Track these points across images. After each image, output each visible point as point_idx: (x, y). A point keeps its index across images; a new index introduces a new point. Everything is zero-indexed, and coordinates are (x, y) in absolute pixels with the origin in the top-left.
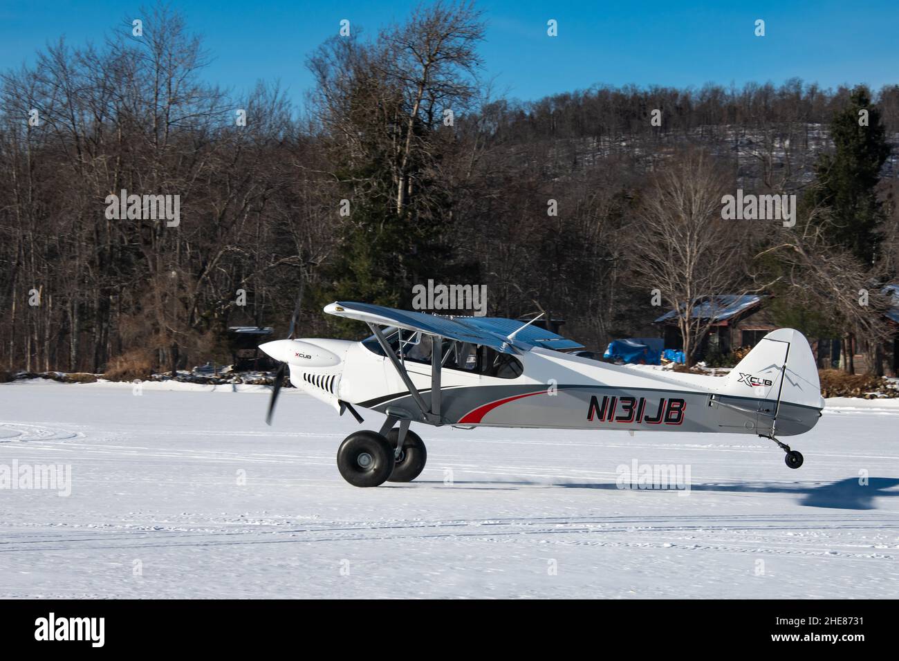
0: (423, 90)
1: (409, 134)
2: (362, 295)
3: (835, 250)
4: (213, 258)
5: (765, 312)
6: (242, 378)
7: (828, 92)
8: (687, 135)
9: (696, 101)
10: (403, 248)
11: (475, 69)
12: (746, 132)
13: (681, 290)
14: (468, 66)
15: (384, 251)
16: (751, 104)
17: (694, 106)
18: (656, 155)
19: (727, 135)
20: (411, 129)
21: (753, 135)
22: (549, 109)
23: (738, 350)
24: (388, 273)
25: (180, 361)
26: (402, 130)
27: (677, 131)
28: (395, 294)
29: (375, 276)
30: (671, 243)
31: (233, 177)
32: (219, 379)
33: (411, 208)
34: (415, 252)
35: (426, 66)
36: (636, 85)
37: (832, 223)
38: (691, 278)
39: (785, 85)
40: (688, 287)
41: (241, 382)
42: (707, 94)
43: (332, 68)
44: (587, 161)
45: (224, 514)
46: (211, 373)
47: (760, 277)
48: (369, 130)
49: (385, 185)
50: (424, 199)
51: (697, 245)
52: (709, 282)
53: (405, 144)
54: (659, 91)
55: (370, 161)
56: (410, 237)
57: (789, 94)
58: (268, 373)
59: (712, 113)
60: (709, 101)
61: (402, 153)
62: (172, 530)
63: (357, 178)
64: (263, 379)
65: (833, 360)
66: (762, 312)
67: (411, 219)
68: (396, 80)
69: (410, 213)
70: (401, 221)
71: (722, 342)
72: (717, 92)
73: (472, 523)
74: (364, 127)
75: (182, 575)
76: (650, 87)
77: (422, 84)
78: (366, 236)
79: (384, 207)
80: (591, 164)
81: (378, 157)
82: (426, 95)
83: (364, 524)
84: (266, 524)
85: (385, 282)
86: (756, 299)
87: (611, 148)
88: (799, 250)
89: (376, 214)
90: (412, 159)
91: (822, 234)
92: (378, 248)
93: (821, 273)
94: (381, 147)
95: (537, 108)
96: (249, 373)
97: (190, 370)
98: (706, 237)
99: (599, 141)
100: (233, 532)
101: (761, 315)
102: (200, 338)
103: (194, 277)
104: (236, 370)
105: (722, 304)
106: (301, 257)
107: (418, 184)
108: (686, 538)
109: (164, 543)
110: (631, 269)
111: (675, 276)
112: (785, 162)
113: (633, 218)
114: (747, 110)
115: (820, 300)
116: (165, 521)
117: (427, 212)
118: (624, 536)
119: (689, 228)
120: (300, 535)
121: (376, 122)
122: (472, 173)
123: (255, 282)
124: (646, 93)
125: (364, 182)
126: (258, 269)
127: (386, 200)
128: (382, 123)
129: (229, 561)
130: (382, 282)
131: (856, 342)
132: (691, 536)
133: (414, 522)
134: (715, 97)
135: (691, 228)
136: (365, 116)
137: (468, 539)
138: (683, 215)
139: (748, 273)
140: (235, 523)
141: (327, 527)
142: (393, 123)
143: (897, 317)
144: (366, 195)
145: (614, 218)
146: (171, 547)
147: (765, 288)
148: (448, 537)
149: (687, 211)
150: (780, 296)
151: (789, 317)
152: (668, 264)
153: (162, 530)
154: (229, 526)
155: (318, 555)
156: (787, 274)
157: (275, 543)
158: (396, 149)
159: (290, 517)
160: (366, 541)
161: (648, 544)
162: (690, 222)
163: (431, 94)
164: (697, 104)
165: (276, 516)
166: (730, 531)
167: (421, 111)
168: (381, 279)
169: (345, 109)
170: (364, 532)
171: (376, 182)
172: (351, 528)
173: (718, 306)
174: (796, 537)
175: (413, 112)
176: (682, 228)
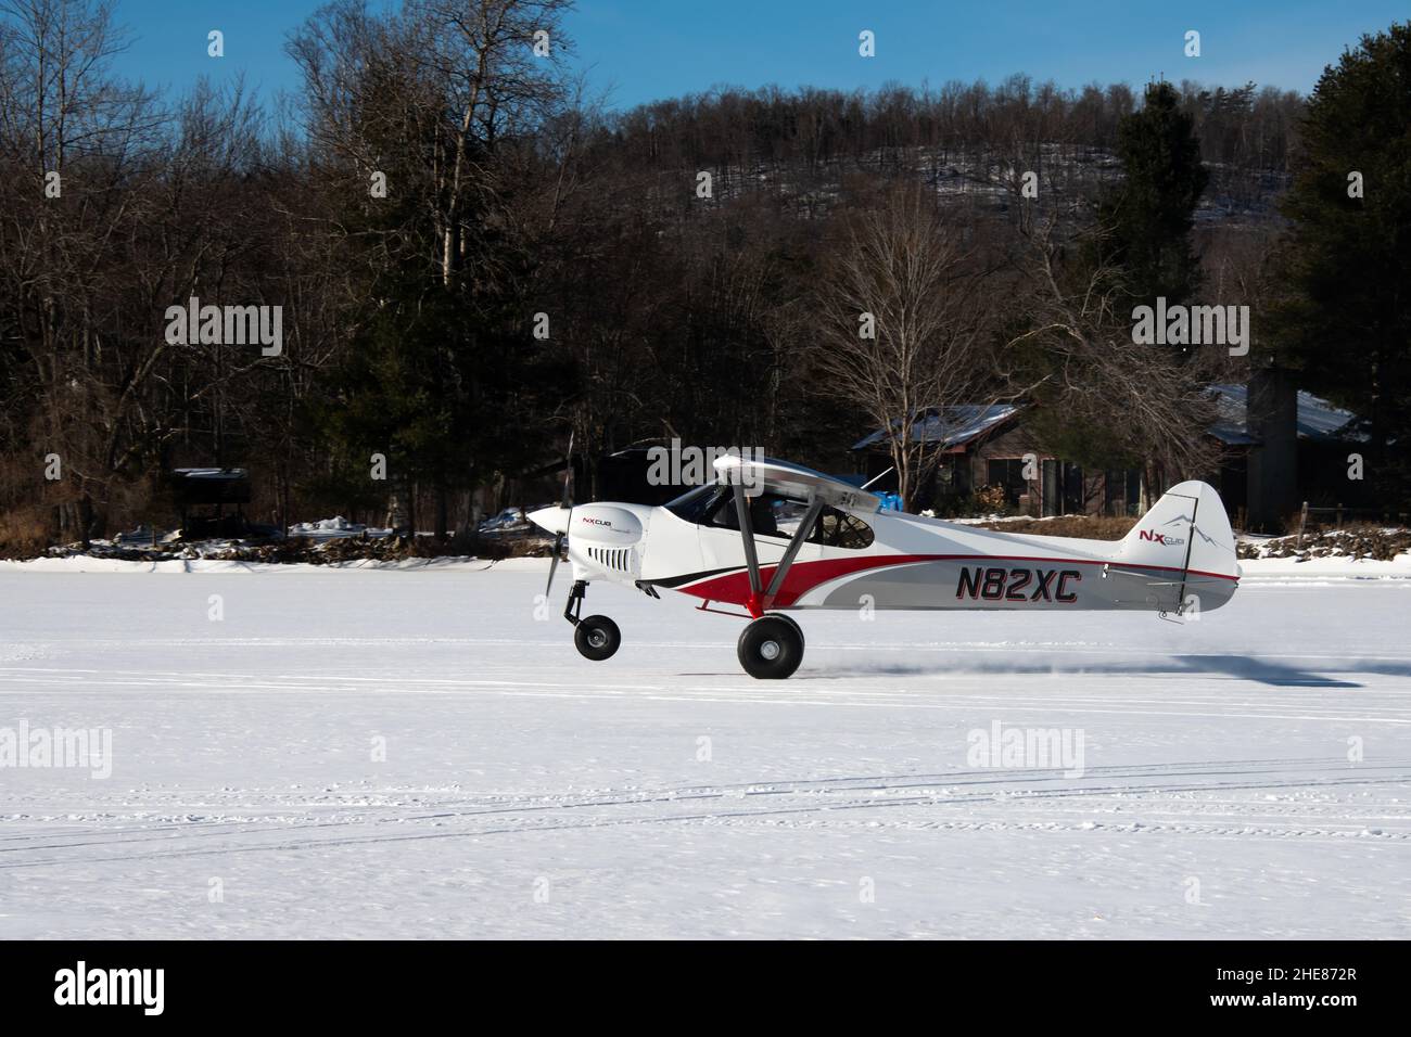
0: (478, 89)
1: (459, 158)
2: (391, 414)
4: (144, 360)
5: (1023, 431)
6: (198, 550)
7: (1069, 94)
8: (858, 162)
9: (872, 112)
10: (455, 339)
11: (560, 57)
12: (948, 157)
13: (893, 400)
15: (425, 345)
16: (954, 114)
17: (868, 117)
18: (813, 194)
20: (461, 150)
21: (959, 161)
22: (646, 123)
23: (983, 490)
24: (431, 380)
25: (94, 524)
26: (446, 151)
27: (845, 156)
28: (446, 412)
29: (412, 385)
31: (174, 229)
32: (160, 553)
33: (465, 276)
34: (474, 345)
35: (482, 52)
36: (779, 87)
37: (1125, 291)
38: (908, 379)
39: (1004, 85)
40: (904, 393)
41: (197, 556)
42: (888, 99)
43: (329, 54)
44: (708, 203)
45: (294, 786)
46: (147, 542)
47: (1015, 376)
48: (392, 153)
49: (423, 240)
50: (485, 261)
51: (917, 327)
52: (936, 386)
53: (453, 174)
54: (815, 96)
55: (398, 203)
56: (465, 322)
57: (1011, 99)
58: (241, 541)
59: (896, 129)
60: (890, 110)
61: (449, 189)
62: (219, 821)
63: (376, 229)
64: (233, 551)
65: (1128, 503)
66: (1017, 431)
67: (466, 294)
68: (434, 74)
69: (463, 284)
70: (451, 295)
71: (956, 479)
72: (902, 97)
73: (729, 792)
75: (287, 909)
76: (802, 90)
77: (476, 80)
78: (394, 321)
79: (421, 275)
80: (714, 208)
81: (409, 196)
82: (484, 97)
83: (547, 799)
84: (379, 804)
85: (427, 393)
86: (1012, 411)
87: (743, 184)
88: (1075, 334)
89: (409, 286)
90: (465, 197)
91: (1109, 307)
92: (415, 340)
93: (1109, 368)
94: (414, 181)
95: (627, 123)
96: (210, 542)
97: (111, 539)
98: (932, 314)
99: (724, 173)
100: (328, 822)
101: (1016, 436)
102: (128, 488)
103: (112, 390)
104: (185, 538)
105: (956, 419)
106: (289, 356)
107: (475, 237)
108: (1108, 811)
109: (218, 847)
110: (814, 367)
111: (884, 376)
112: (1008, 203)
113: (802, 289)
114: (949, 123)
115: (1110, 411)
116: (202, 804)
117: (492, 284)
118: (999, 810)
119: (904, 302)
120: (448, 823)
121: (406, 140)
122: (557, 220)
123: (216, 397)
124: (795, 99)
125: (388, 235)
126: (220, 375)
127: (426, 263)
128: (414, 141)
129: (355, 878)
130: (423, 393)
131: (1163, 474)
132: (1110, 806)
133: (628, 792)
134: (899, 104)
135: (907, 302)
136: (386, 130)
137: (741, 822)
138: (893, 282)
139: (998, 369)
140: (324, 804)
141: (487, 807)
142: (431, 141)
143: (1227, 435)
144: (393, 256)
145: (771, 290)
146: (237, 854)
147: (1025, 394)
148: (706, 820)
149: (901, 276)
150: (1047, 405)
151: (1060, 436)
152: (872, 359)
153: (202, 820)
154: (316, 811)
155: (503, 861)
156: (1058, 372)
157: (414, 841)
158: (439, 183)
159: (413, 790)
160: (568, 831)
161: (1053, 824)
162: (905, 291)
163: (491, 96)
164: (872, 115)
165: (389, 789)
166: (1167, 795)
167: (475, 122)
168: (421, 389)
169: (353, 121)
170: (554, 814)
171: (408, 235)
172: (527, 806)
173: (951, 422)
174: (1285, 802)
175: (464, 124)
176: (893, 302)
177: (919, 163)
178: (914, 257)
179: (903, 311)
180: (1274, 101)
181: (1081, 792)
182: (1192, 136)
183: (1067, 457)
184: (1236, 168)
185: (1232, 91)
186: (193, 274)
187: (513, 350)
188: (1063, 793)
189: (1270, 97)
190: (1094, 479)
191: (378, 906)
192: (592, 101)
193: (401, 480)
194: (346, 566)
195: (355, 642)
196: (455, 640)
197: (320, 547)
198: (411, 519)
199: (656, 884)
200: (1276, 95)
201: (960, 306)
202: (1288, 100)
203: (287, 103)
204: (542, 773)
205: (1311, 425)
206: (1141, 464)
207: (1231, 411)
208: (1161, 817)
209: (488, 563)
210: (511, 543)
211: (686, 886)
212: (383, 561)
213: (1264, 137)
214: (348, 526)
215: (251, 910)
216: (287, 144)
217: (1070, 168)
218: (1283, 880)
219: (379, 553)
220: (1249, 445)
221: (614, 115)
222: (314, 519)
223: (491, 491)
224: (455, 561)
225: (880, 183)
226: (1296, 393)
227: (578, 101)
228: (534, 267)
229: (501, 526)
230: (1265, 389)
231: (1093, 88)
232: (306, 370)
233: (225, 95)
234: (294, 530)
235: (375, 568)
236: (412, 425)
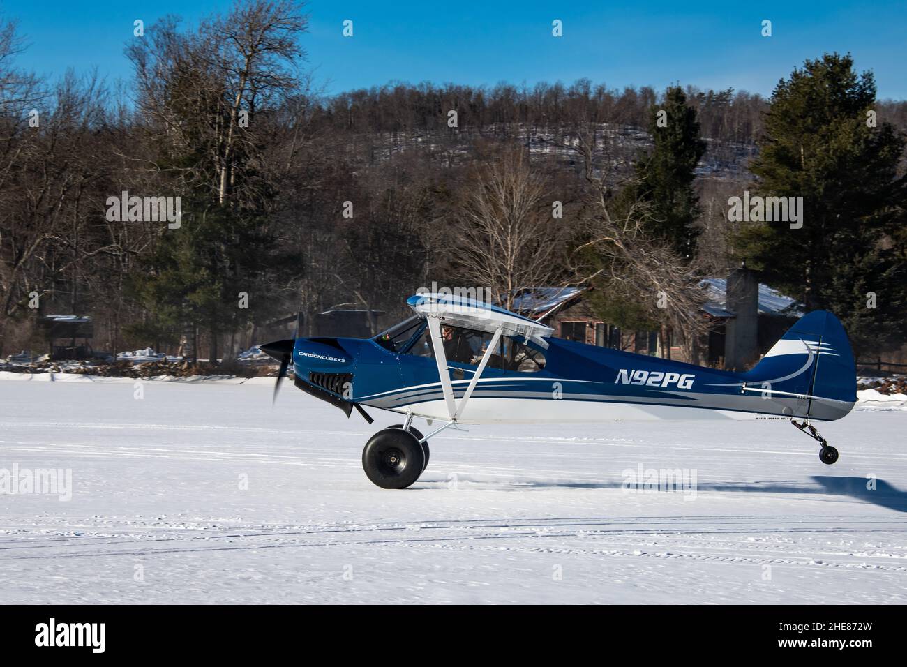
0: (245, 80)
1: (232, 124)
2: (184, 284)
3: (655, 244)
4: (29, 246)
5: (584, 305)
6: (60, 367)
7: (615, 93)
8: (480, 132)
9: (490, 100)
10: (226, 238)
11: (298, 61)
12: (538, 130)
13: (502, 282)
14: (291, 58)
15: (207, 240)
16: (542, 103)
17: (487, 104)
18: (451, 151)
19: (519, 132)
20: (234, 119)
21: (544, 133)
22: (346, 104)
24: (210, 263)
26: (224, 119)
27: (471, 128)
28: (219, 283)
29: (198, 266)
30: (493, 236)
31: (51, 164)
32: (35, 368)
33: (234, 197)
34: (238, 242)
35: (248, 57)
36: (432, 83)
37: (651, 218)
38: (512, 270)
39: (574, 85)
40: (509, 279)
41: (59, 371)
42: (500, 93)
43: (152, 56)
44: (384, 156)
45: (138, 516)
46: (27, 361)
47: (580, 270)
48: (190, 120)
49: (207, 175)
50: (246, 189)
51: (518, 238)
52: (529, 275)
53: (228, 134)
54: (454, 89)
55: (193, 151)
56: (232, 227)
57: (578, 94)
58: (87, 362)
59: (505, 111)
60: (502, 99)
61: (225, 143)
62: (93, 536)
63: (178, 167)
64: (82, 368)
65: (650, 352)
66: (580, 305)
67: (234, 209)
68: (218, 70)
69: (232, 203)
70: (224, 210)
72: (509, 91)
73: (410, 527)
74: (185, 116)
76: (445, 85)
77: (244, 74)
78: (188, 225)
79: (206, 196)
80: (388, 158)
81: (199, 147)
82: (248, 85)
83: (296, 528)
84: (191, 528)
85: (207, 271)
86: (577, 291)
87: (407, 144)
88: (619, 244)
89: (198, 203)
90: (235, 148)
91: (641, 228)
92: (200, 237)
93: (640, 266)
94: (203, 137)
95: (334, 103)
96: (67, 362)
97: (5, 359)
98: (528, 229)
99: (395, 136)
100: (162, 538)
101: (579, 308)
102: (17, 327)
103: (8, 265)
104: (52, 359)
105: (542, 296)
106: (121, 246)
107: (240, 174)
108: (648, 544)
109: (95, 552)
110: (451, 261)
111: (497, 268)
112: (575, 160)
113: (444, 211)
114: (538, 109)
115: (640, 293)
116: (81, 525)
117: (250, 203)
118: (580, 542)
119: (510, 221)
120: (236, 540)
121: (198, 112)
122: (292, 164)
123: (74, 270)
124: (441, 91)
125: (186, 171)
126: (76, 257)
127: (209, 189)
128: (204, 112)
129: (182, 573)
130: (205, 271)
131: (672, 334)
132: (650, 541)
133: (347, 525)
134: (507, 95)
135: (512, 221)
136: (186, 105)
137: (420, 545)
138: (504, 208)
139: (569, 266)
140: (157, 527)
141: (260, 532)
142: (215, 113)
143: (714, 311)
144: (188, 184)
145: (425, 210)
146: (107, 556)
147: (586, 281)
148: (398, 543)
149: (509, 204)
150: (600, 289)
151: (607, 309)
152: (490, 256)
153: (83, 535)
154: (153, 531)
155: (273, 565)
156: (607, 268)
157: (216, 551)
158: (219, 139)
159: (212, 520)
160: (311, 547)
161: (615, 551)
162: (511, 215)
163: (253, 85)
164: (490, 102)
165: (197, 519)
166: (685, 535)
167: (243, 101)
168: (203, 268)
169: (166, 98)
170: (302, 537)
171: (198, 171)
172: (285, 532)
173: (538, 298)
174: (759, 542)
175: (236, 101)
176: (503, 220)
177: (519, 133)
178: (517, 192)
179: (510, 227)
180: (745, 99)
181: (631, 532)
182: (696, 121)
183: (612, 322)
184: (720, 142)
185: (718, 94)
186: (62, 193)
187: (262, 246)
188: (620, 533)
189: (742, 96)
190: (628, 336)
191: (199, 591)
192: (316, 90)
193: (189, 326)
194: (152, 379)
195: (164, 427)
196: (227, 428)
197: (137, 367)
198: (195, 351)
199: (370, 581)
200: (747, 96)
201: (546, 224)
202: (754, 99)
203: (123, 87)
204: (292, 512)
205: (766, 305)
206: (659, 328)
207: (717, 295)
208: (682, 549)
209: (242, 380)
210: (258, 368)
211: (389, 583)
212: (177, 377)
213: (739, 123)
214: (155, 354)
215: (121, 591)
216: (122, 112)
217: (614, 139)
218: (763, 590)
219: (175, 372)
220: (727, 317)
221: (327, 98)
222: (133, 348)
223: (245, 334)
224: (222, 378)
225: (495, 145)
226: (757, 286)
227: (307, 90)
228: (277, 193)
229: (251, 357)
230: (738, 282)
231: (630, 89)
232: (130, 256)
233: (86, 81)
234: (120, 356)
235: (171, 381)
236: (197, 291)
